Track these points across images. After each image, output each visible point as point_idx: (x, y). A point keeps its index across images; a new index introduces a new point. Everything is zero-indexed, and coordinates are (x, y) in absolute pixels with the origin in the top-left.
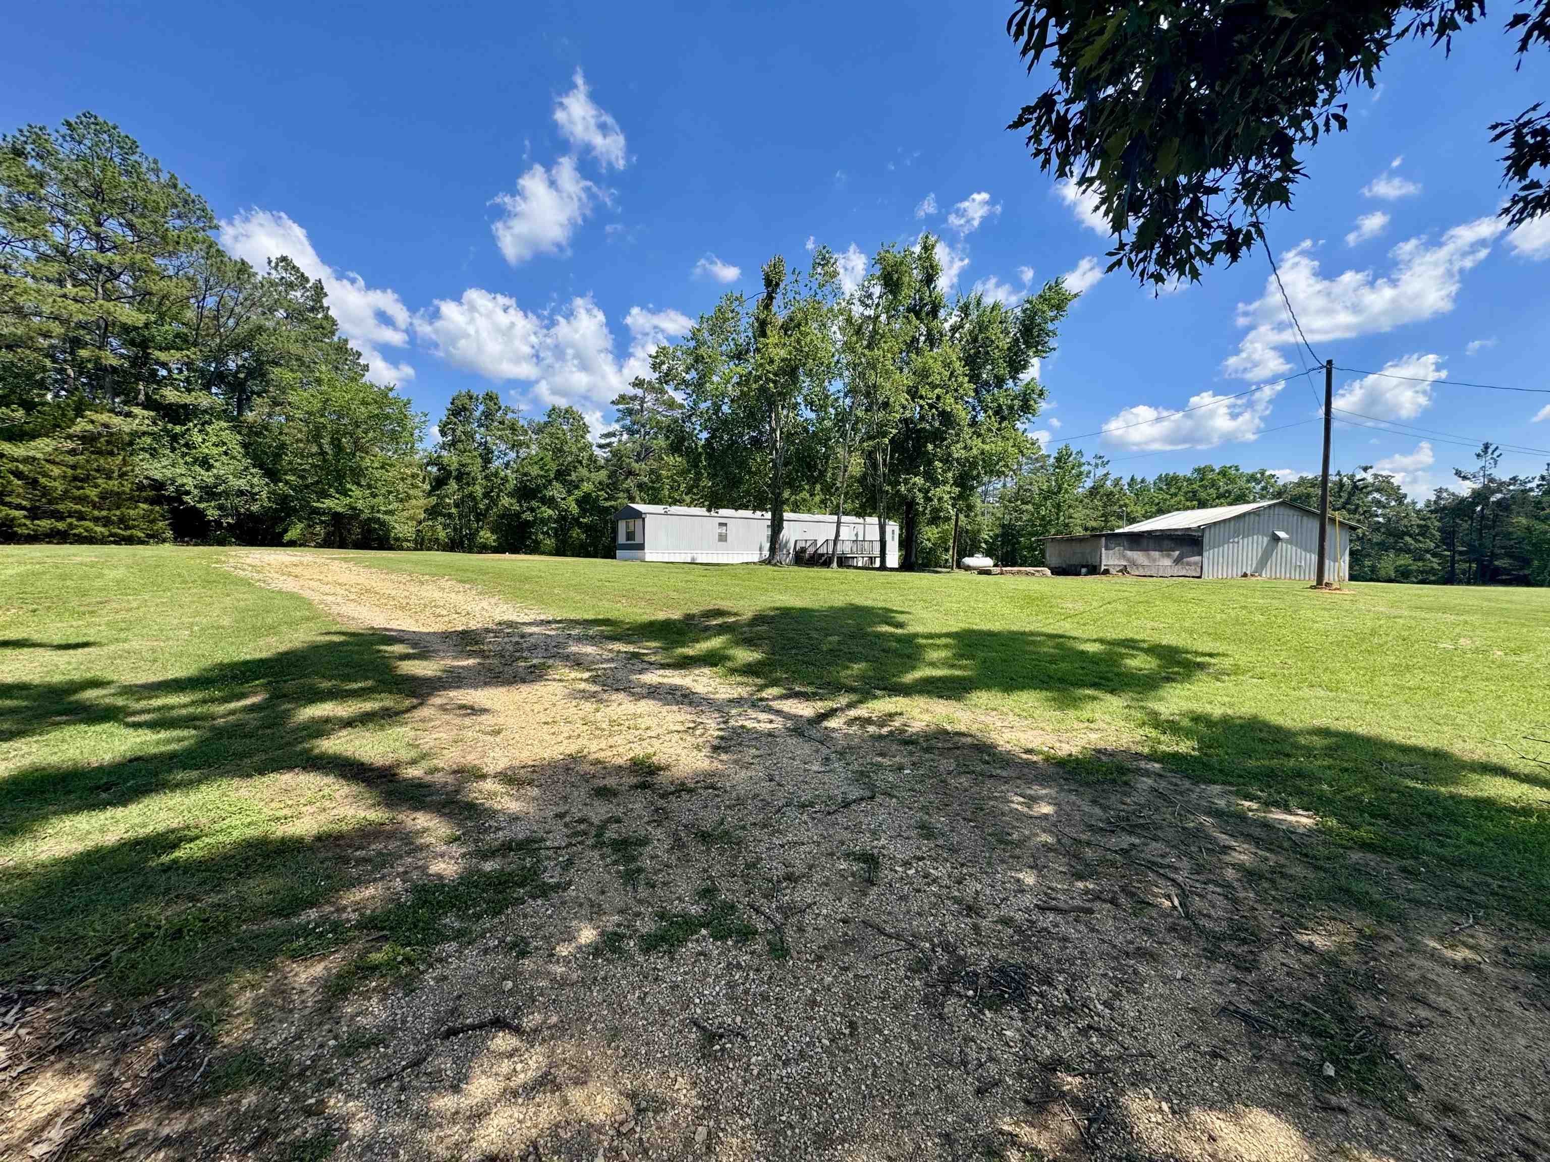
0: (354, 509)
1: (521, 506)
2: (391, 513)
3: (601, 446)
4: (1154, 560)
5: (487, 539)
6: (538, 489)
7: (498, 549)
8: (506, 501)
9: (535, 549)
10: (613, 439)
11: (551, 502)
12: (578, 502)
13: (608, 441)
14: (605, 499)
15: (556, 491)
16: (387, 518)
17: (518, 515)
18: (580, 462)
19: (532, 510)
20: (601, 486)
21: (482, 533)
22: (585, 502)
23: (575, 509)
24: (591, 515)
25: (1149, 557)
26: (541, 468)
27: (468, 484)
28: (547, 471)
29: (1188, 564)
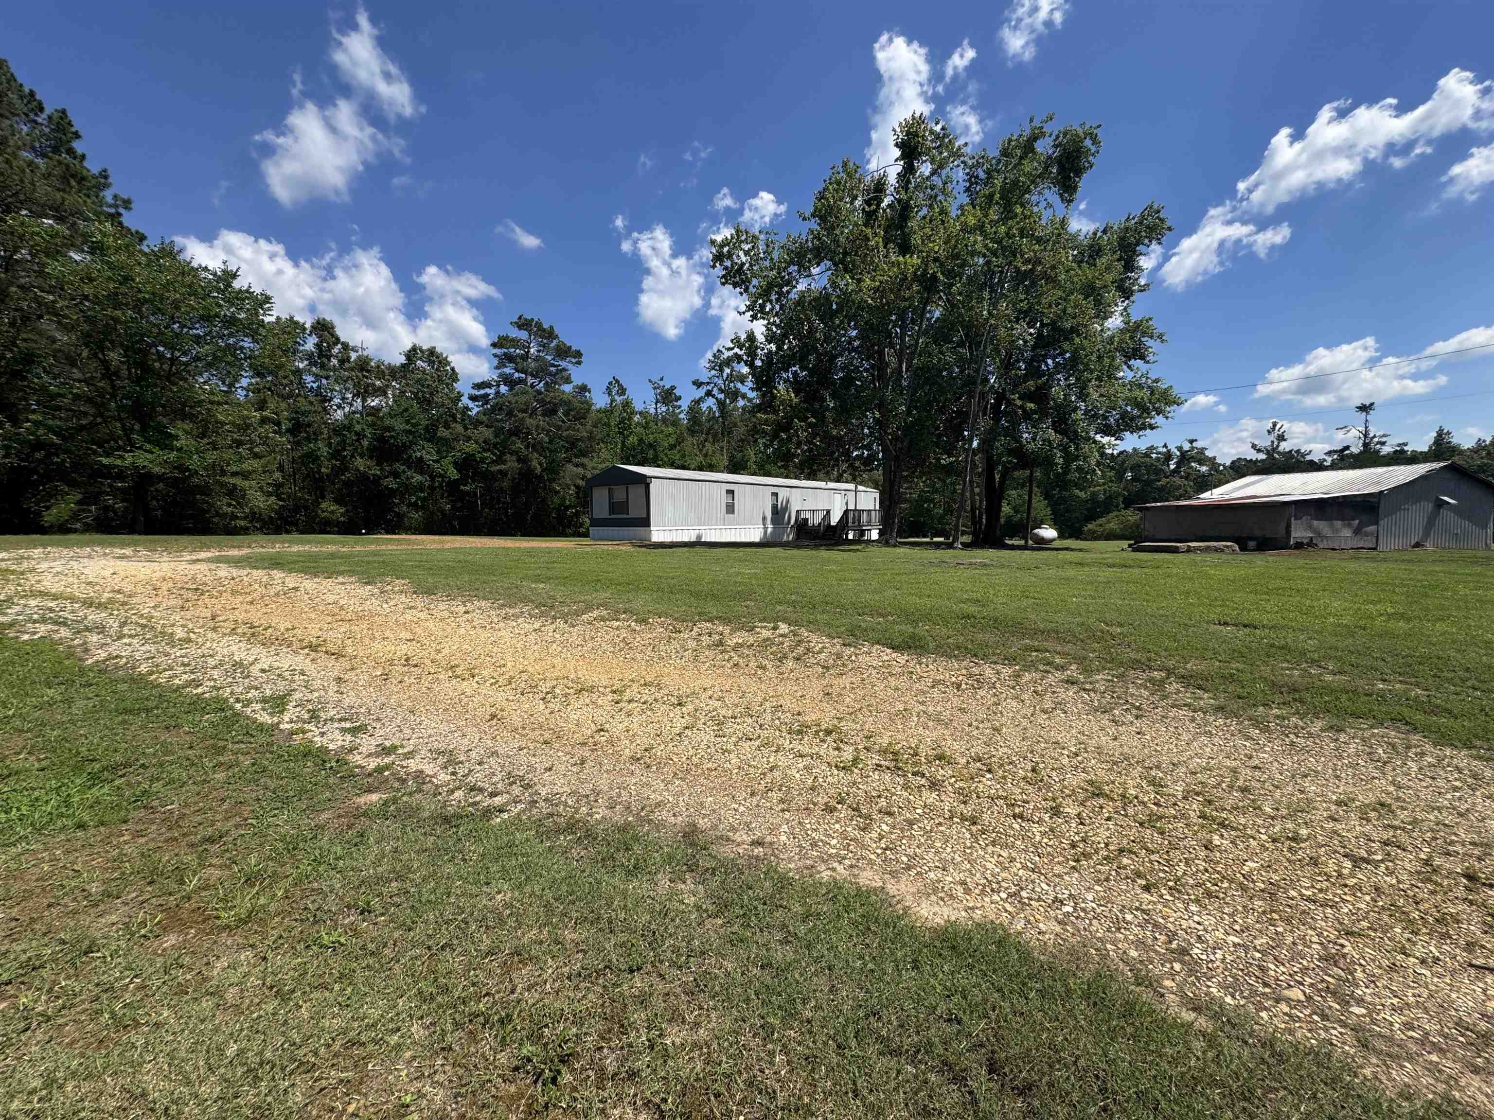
0: (182, 468)
1: (382, 470)
2: (245, 475)
3: (473, 398)
4: (1337, 531)
5: (333, 512)
6: (405, 447)
7: (349, 528)
8: (360, 463)
9: (395, 527)
10: (488, 391)
11: (420, 465)
12: (456, 464)
13: (482, 392)
14: (493, 461)
15: (426, 452)
16: (238, 481)
17: (377, 479)
18: (454, 417)
19: (396, 475)
20: (487, 445)
21: (323, 505)
22: (466, 464)
23: (453, 474)
24: (474, 481)
25: (1332, 526)
26: (407, 422)
27: (308, 440)
28: (413, 425)
29: (1367, 534)
